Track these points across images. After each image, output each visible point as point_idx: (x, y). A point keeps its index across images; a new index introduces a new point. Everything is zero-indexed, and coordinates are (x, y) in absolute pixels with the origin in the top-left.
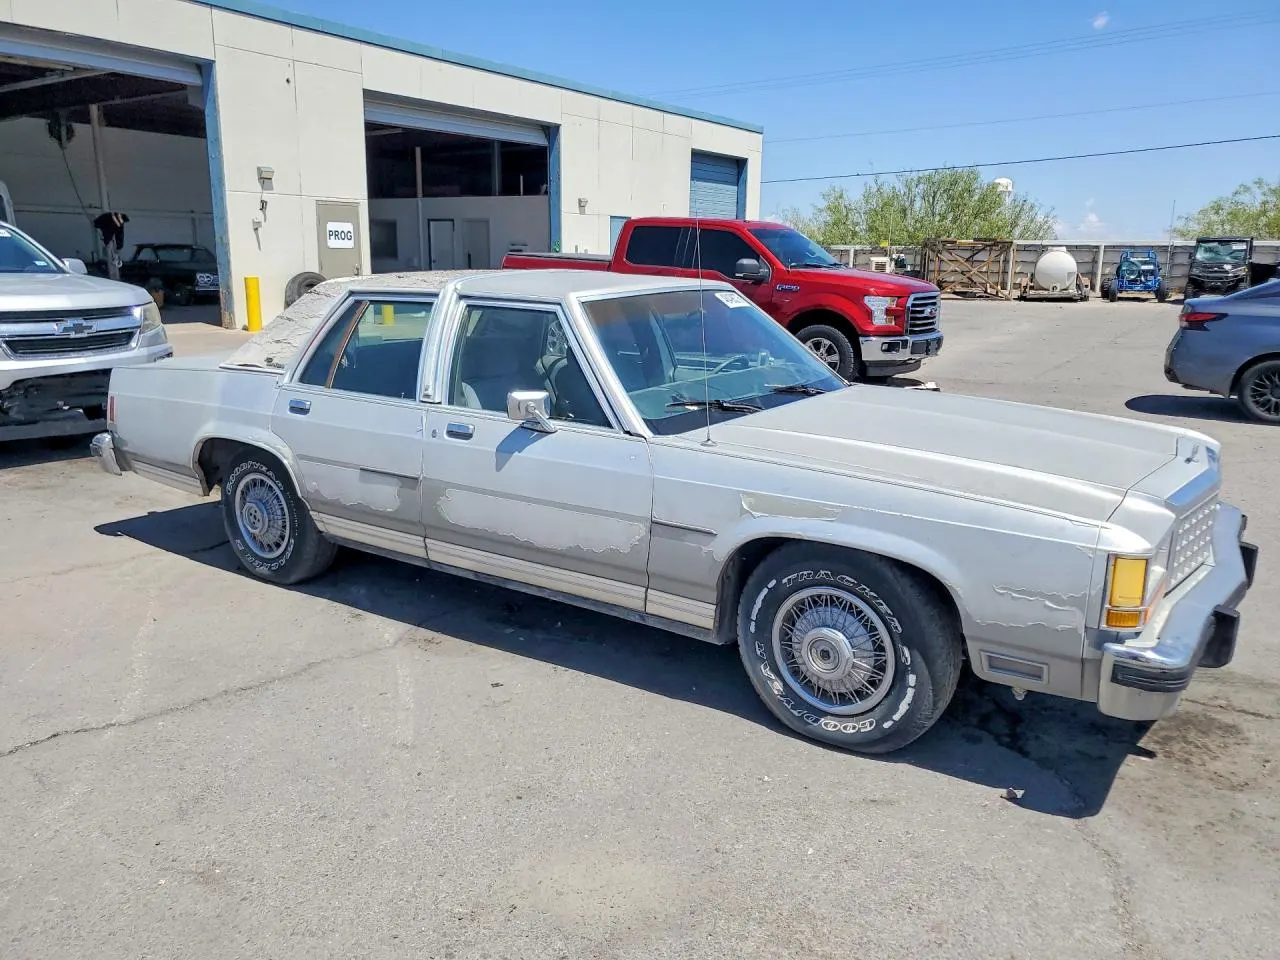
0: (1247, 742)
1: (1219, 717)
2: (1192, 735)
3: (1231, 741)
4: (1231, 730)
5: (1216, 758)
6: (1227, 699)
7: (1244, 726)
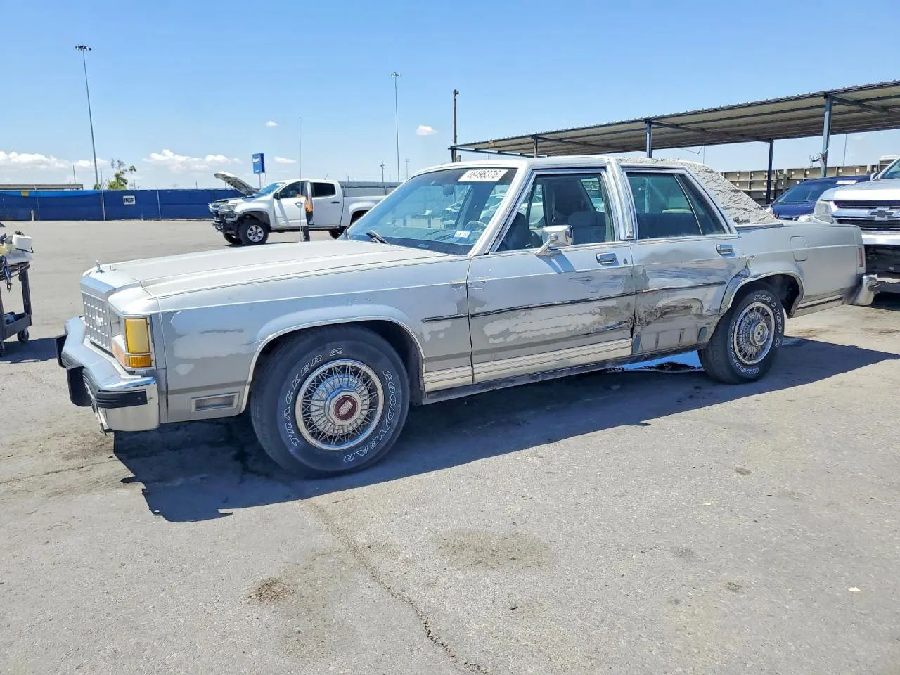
0: (57, 455)
1: (81, 461)
2: (90, 447)
3: (67, 452)
4: (68, 458)
5: (71, 443)
6: (81, 473)
7: (62, 462)
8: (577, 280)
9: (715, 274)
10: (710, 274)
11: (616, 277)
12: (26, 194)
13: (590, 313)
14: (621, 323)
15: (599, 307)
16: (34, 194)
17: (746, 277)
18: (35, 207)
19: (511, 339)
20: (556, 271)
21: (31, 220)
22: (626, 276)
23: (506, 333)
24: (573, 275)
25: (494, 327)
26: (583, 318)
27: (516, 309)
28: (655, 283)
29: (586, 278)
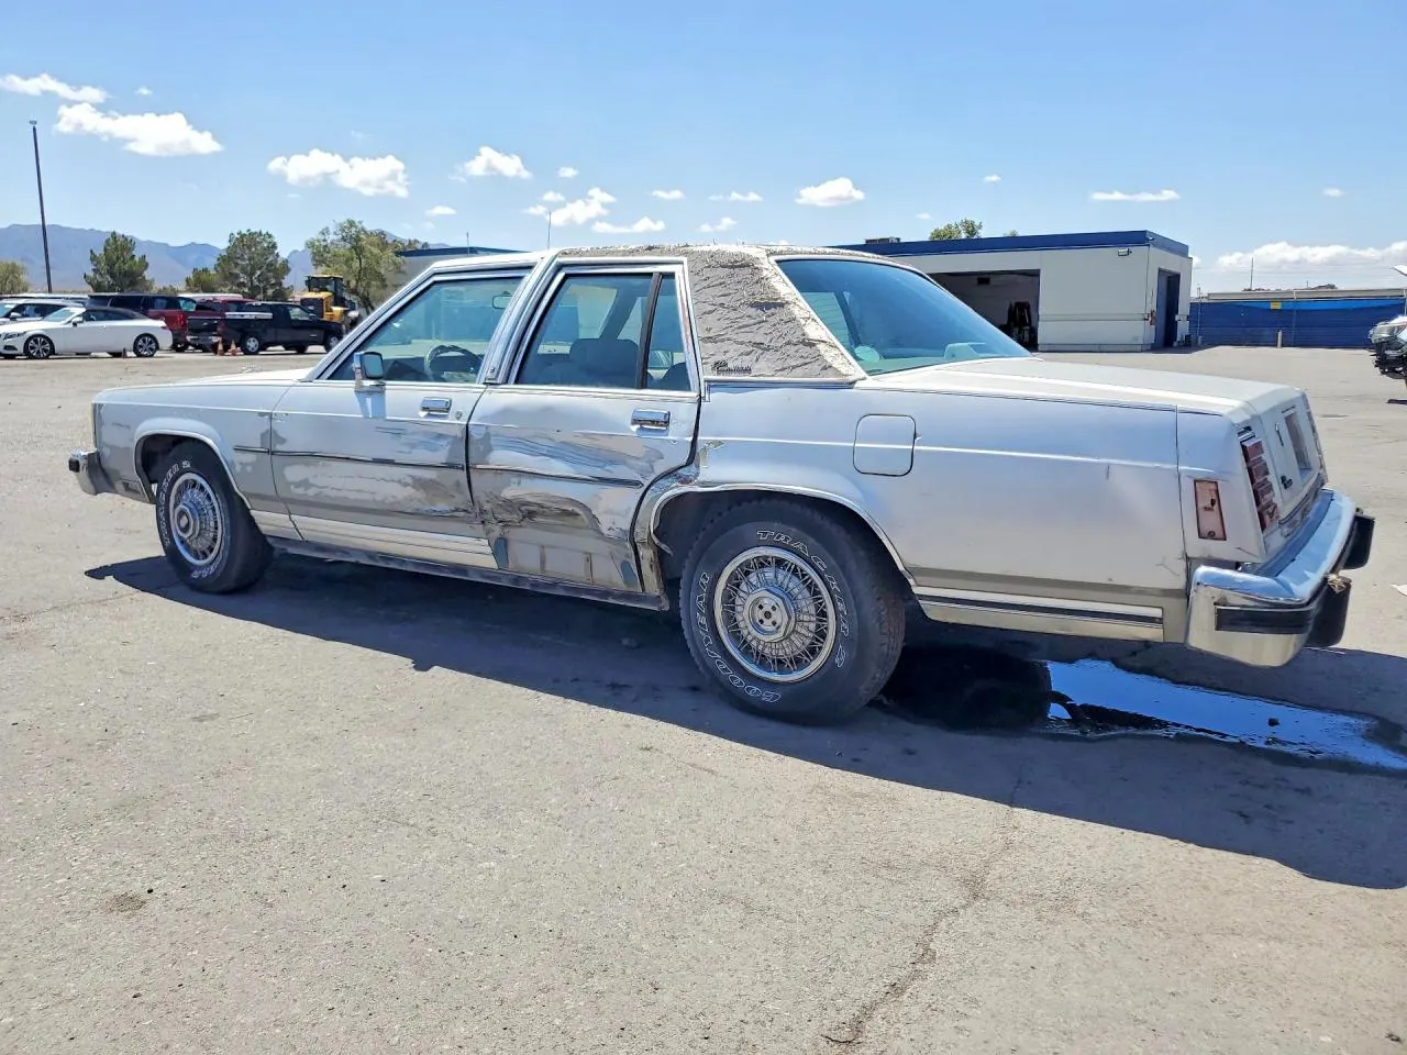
8: (386, 431)
9: (625, 463)
10: (612, 462)
11: (440, 436)
12: (1278, 306)
13: (399, 482)
14: (457, 510)
15: (413, 477)
16: (1291, 306)
17: (686, 481)
18: (1286, 325)
19: (311, 492)
20: (363, 413)
21: (1276, 346)
22: (455, 437)
23: (305, 484)
24: (380, 423)
25: (294, 473)
26: (390, 487)
27: (312, 455)
28: (501, 457)
29: (397, 431)
